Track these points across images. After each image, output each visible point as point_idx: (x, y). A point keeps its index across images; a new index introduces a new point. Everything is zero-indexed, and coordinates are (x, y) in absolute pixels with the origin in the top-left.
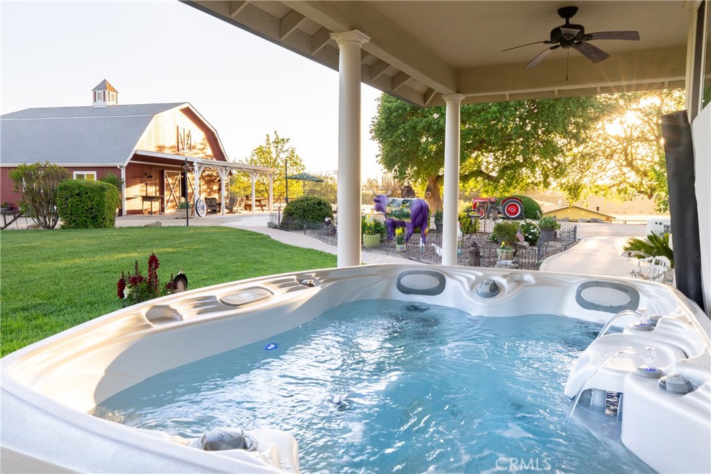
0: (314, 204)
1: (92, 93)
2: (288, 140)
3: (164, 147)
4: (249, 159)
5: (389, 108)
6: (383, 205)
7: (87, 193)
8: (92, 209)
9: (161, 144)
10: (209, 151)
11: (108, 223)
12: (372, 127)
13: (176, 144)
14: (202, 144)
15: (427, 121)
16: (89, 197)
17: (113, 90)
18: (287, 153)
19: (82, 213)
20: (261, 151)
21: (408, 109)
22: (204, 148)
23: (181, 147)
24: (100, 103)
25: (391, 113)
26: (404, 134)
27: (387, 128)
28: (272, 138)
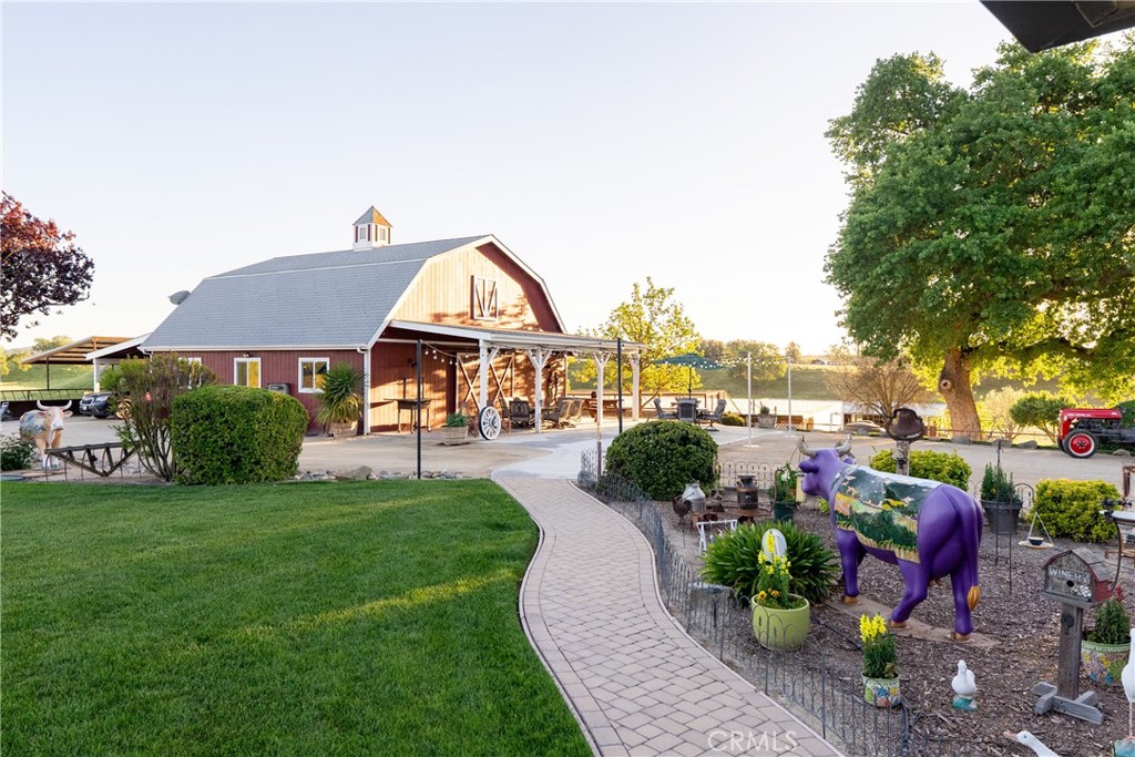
0: (672, 441)
1: (353, 228)
2: (670, 292)
3: (445, 315)
4: (606, 328)
5: (861, 223)
6: (827, 482)
7: (222, 414)
8: (232, 445)
9: (441, 310)
10: (530, 317)
11: (269, 469)
12: (829, 261)
13: (469, 310)
14: (516, 306)
15: (940, 245)
16: (226, 421)
17: (385, 222)
18: (667, 314)
19: (213, 452)
20: (624, 312)
21: (899, 224)
22: (521, 314)
23: (477, 312)
24: (363, 245)
25: (864, 231)
26: (890, 273)
27: (856, 262)
28: (643, 291)
